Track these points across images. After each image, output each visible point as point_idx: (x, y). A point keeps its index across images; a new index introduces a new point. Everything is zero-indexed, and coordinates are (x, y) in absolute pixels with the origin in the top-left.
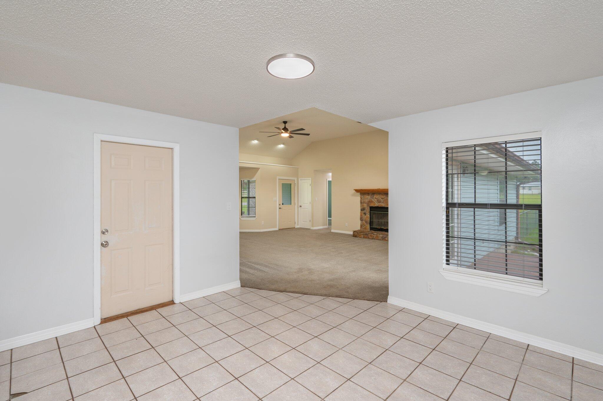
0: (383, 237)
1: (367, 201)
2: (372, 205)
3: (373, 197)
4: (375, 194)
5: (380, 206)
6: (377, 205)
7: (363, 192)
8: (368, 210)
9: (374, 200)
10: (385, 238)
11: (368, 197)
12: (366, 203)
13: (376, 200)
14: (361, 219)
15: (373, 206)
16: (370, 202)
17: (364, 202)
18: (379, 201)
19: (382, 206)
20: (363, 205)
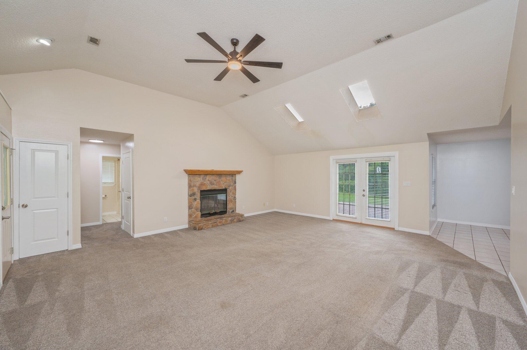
0: (231, 219)
1: (198, 184)
2: (204, 188)
3: (206, 179)
4: (208, 176)
5: (213, 189)
6: (209, 187)
7: (191, 173)
8: (198, 196)
9: (207, 182)
10: (233, 220)
11: (199, 179)
12: (197, 187)
13: (208, 182)
14: (190, 207)
15: (206, 189)
16: (202, 184)
17: (195, 186)
18: (212, 184)
19: (215, 189)
20: (193, 190)
